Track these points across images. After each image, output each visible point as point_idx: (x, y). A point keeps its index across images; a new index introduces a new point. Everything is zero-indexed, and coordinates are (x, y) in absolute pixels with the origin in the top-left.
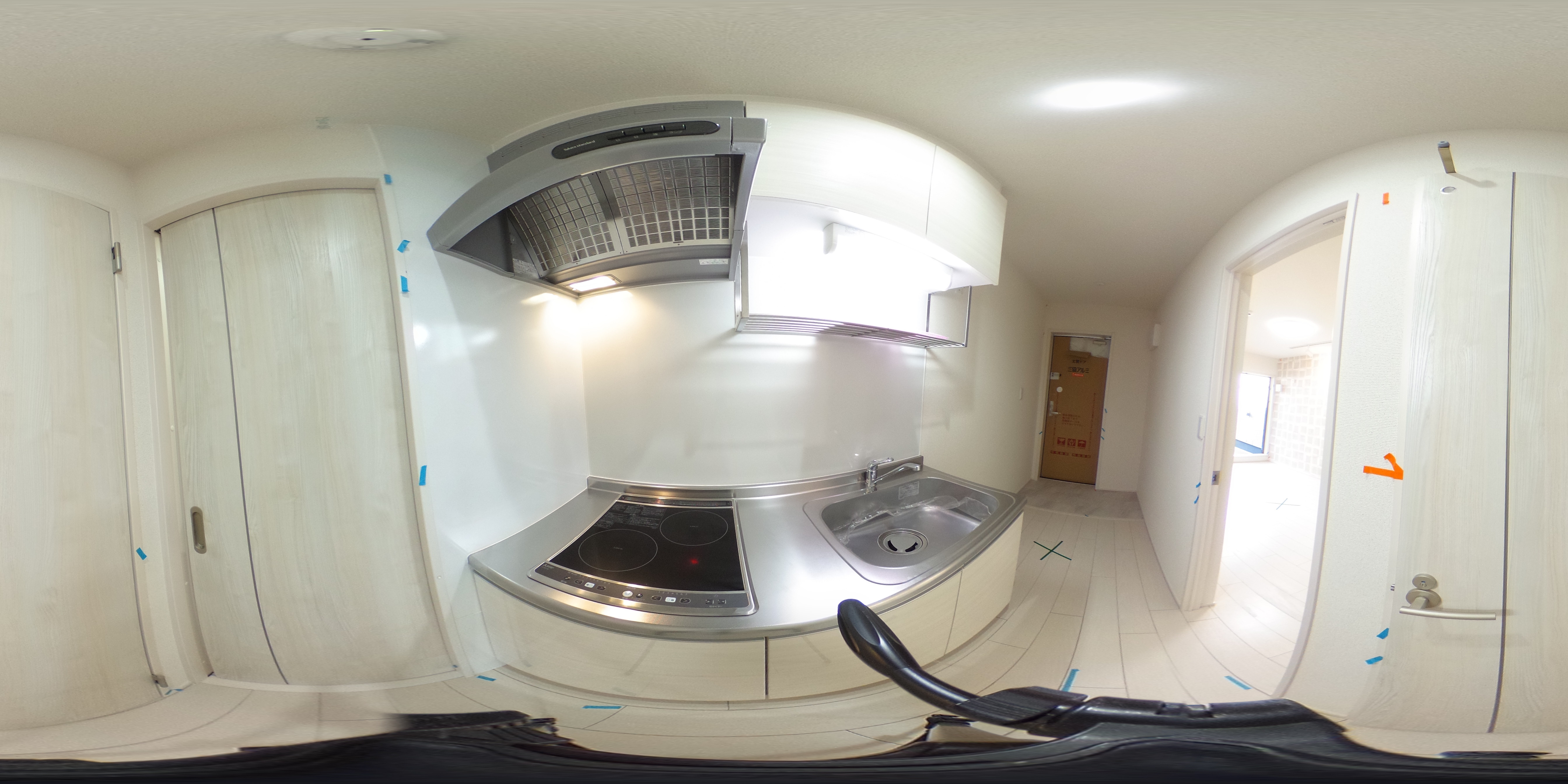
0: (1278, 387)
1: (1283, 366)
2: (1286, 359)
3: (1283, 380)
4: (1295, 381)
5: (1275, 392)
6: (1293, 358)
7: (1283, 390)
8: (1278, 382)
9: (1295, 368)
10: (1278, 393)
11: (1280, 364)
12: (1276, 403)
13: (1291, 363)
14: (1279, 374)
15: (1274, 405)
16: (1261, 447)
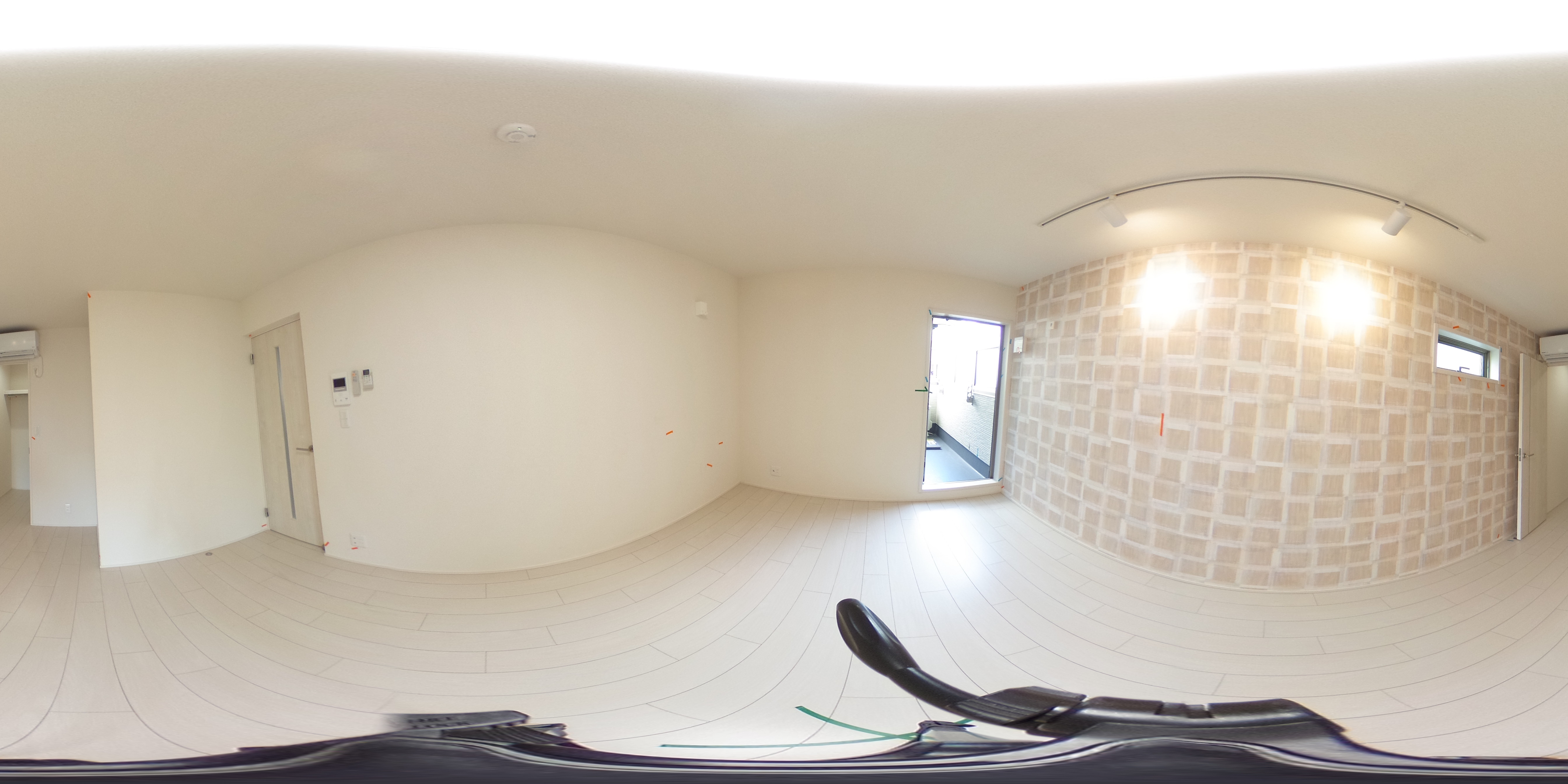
0: (1019, 343)
1: (1028, 298)
2: (1035, 283)
3: (1029, 327)
4: (1057, 325)
5: (1013, 355)
6: (1050, 277)
7: (1028, 348)
8: (1019, 333)
9: (1055, 297)
10: (1018, 355)
11: (1021, 299)
12: (1015, 377)
13: (1045, 289)
14: (1020, 317)
15: (1012, 383)
16: (988, 462)
